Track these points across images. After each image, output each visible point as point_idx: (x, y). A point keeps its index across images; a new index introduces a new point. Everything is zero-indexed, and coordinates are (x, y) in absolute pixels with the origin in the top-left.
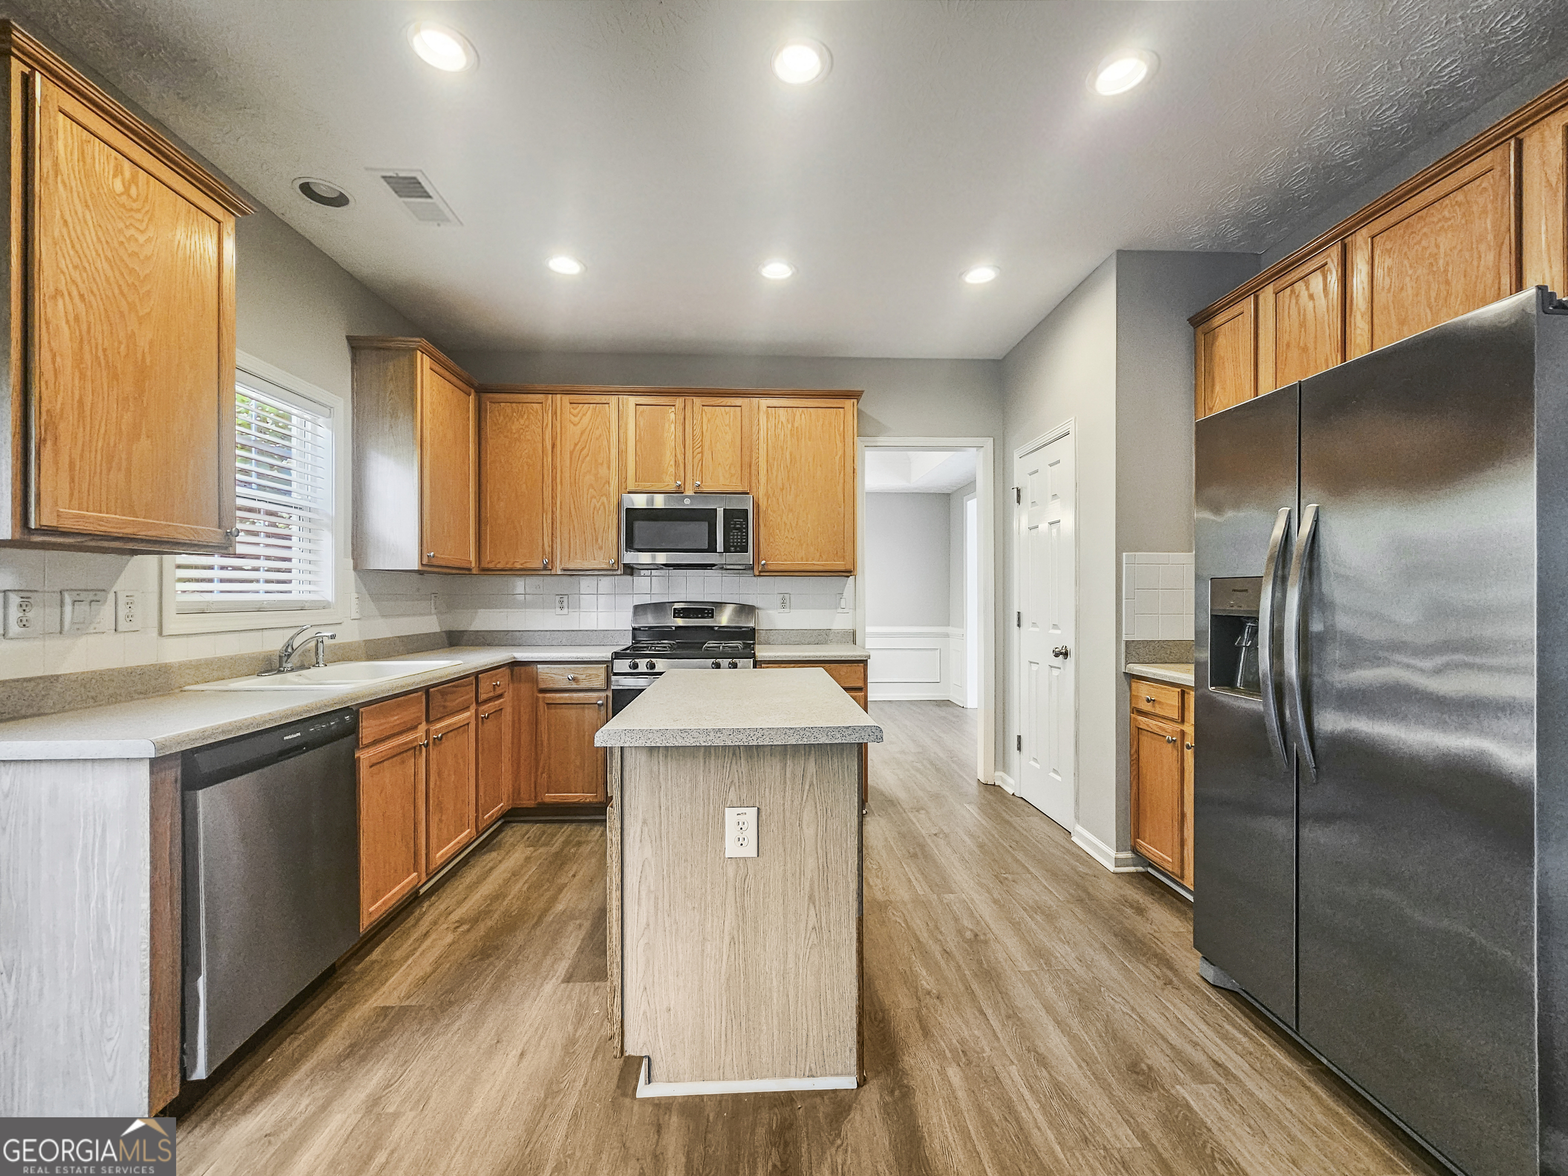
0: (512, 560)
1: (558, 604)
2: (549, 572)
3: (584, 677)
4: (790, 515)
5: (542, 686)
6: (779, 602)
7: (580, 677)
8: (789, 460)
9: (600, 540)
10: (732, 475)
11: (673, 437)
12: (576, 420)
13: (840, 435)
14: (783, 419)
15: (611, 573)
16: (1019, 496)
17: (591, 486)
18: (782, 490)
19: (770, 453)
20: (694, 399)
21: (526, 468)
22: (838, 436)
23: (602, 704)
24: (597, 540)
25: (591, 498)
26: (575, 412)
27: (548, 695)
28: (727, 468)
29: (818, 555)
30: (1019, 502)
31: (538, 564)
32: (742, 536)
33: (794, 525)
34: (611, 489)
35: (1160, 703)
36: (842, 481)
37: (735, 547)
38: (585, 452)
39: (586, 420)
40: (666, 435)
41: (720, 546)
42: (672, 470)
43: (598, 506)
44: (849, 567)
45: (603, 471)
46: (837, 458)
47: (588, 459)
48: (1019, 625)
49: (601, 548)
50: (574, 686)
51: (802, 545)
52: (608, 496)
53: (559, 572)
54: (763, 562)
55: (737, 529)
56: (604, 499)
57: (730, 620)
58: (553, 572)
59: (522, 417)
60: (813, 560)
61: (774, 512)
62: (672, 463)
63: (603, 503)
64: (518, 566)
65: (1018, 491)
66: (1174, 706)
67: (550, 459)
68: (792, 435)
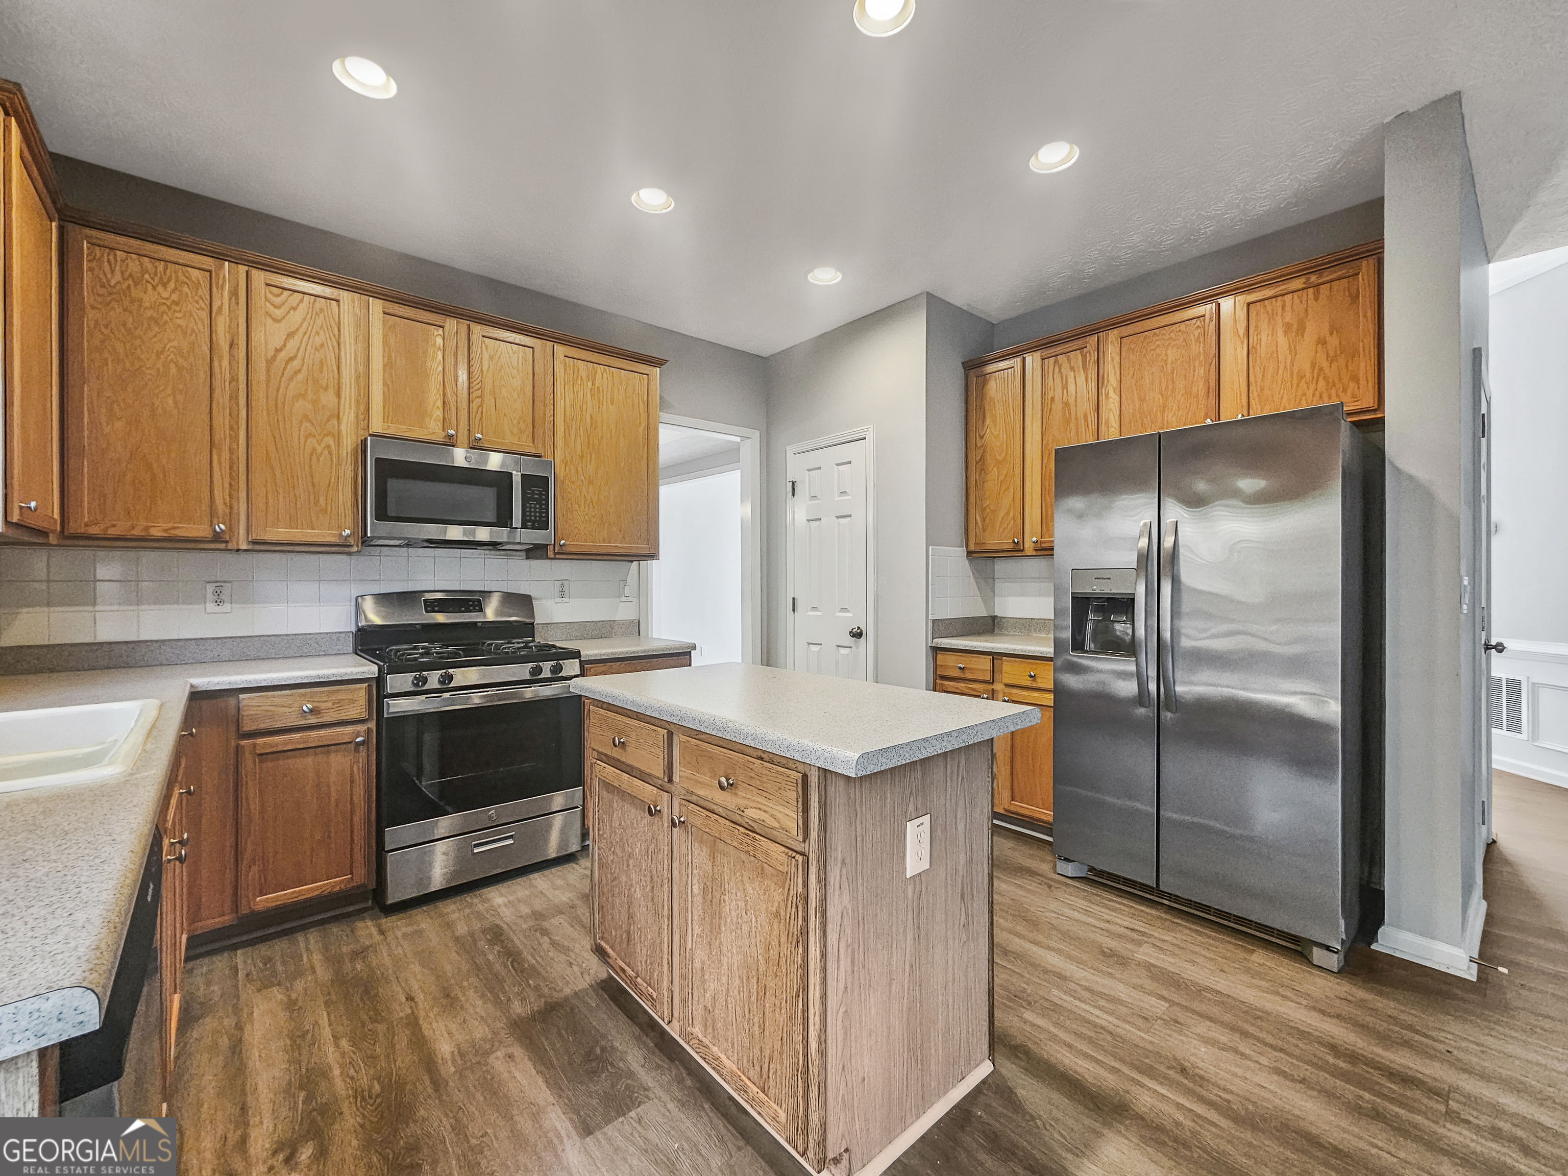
0: (143, 523)
1: (210, 595)
2: (223, 546)
3: (329, 704)
4: (591, 489)
5: (248, 727)
6: (558, 589)
7: (323, 706)
8: (588, 425)
9: (322, 501)
10: (522, 432)
11: (440, 368)
12: (278, 313)
13: (643, 402)
14: (583, 374)
15: (342, 549)
16: (793, 489)
17: (306, 417)
18: (582, 457)
19: (568, 414)
20: (473, 325)
21: (173, 370)
22: (641, 405)
23: (363, 743)
24: (317, 502)
25: (306, 438)
26: (277, 300)
27: (260, 741)
28: (515, 422)
29: (621, 536)
30: (793, 495)
31: (200, 530)
32: (541, 508)
33: (595, 500)
34: (343, 427)
35: (970, 669)
36: (645, 456)
37: (534, 522)
38: (296, 363)
39: (296, 317)
40: (429, 364)
41: (517, 520)
42: (439, 413)
43: (319, 449)
44: (652, 551)
45: (328, 398)
46: (641, 429)
47: (300, 376)
48: (794, 610)
49: (325, 511)
50: (313, 720)
51: (604, 525)
52: (338, 437)
53: (244, 546)
54: (562, 542)
55: (535, 500)
56: (330, 441)
57: (498, 613)
58: (230, 546)
59: (165, 285)
60: (615, 541)
61: (573, 482)
62: (439, 403)
63: (328, 447)
64: (156, 532)
65: (793, 483)
66: (986, 670)
67: (225, 363)
68: (592, 395)
